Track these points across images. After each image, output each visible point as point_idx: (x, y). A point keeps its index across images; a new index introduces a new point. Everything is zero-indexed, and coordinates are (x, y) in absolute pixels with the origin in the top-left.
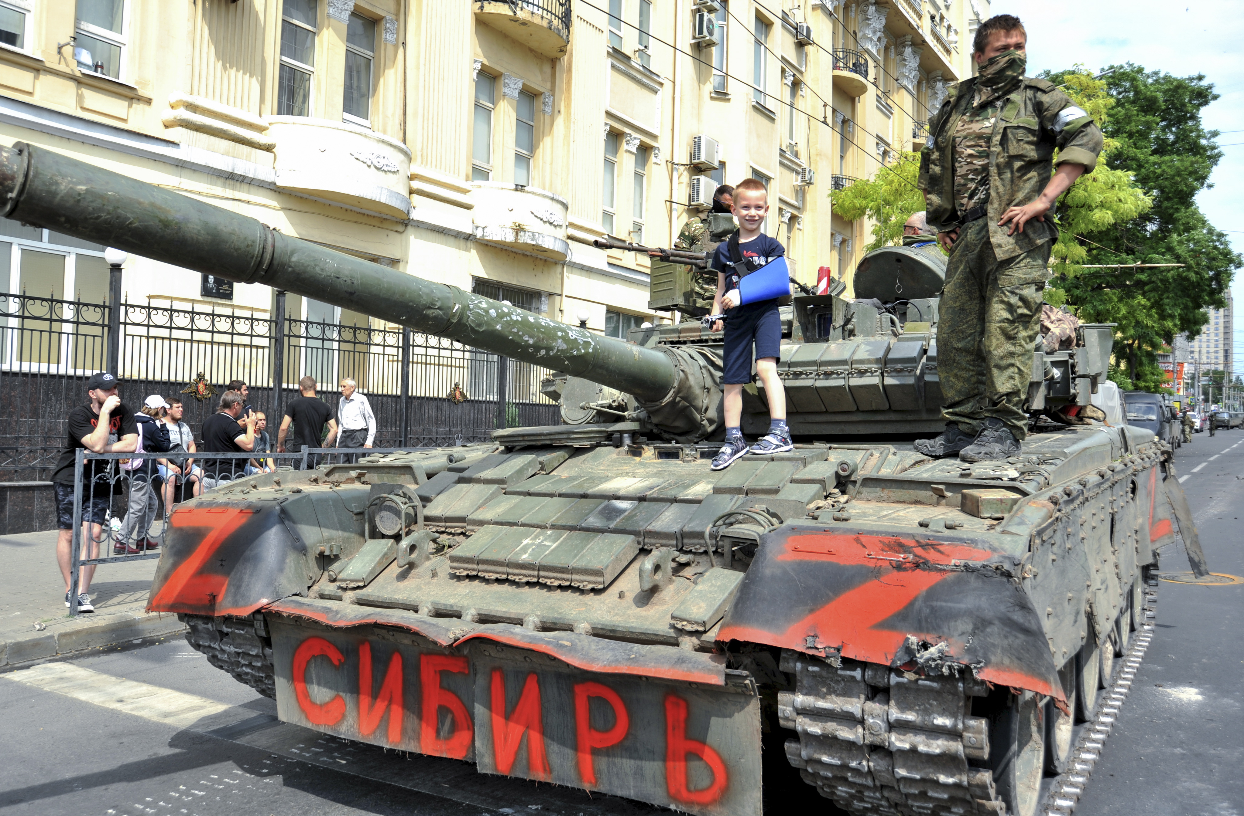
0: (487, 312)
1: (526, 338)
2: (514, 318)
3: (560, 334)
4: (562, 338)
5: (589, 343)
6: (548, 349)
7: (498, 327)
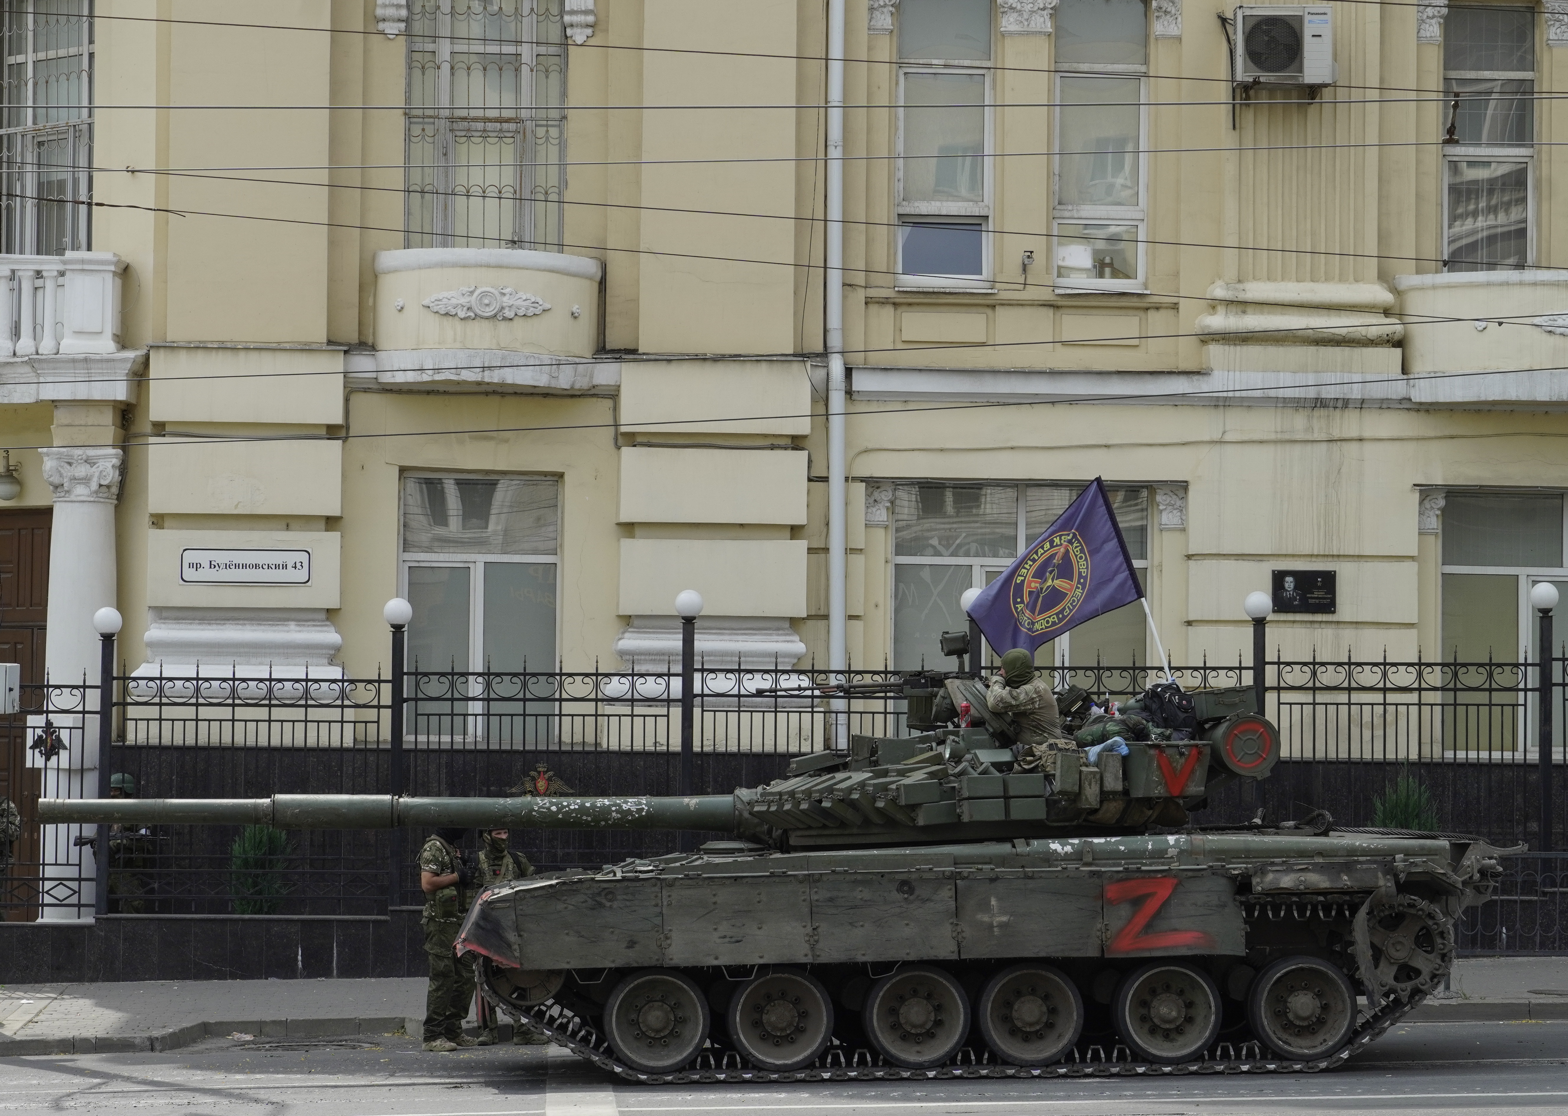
0: (549, 809)
1: (585, 818)
2: (572, 807)
3: (614, 809)
4: (617, 811)
5: (643, 809)
6: (606, 820)
7: (560, 816)
